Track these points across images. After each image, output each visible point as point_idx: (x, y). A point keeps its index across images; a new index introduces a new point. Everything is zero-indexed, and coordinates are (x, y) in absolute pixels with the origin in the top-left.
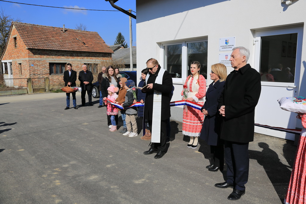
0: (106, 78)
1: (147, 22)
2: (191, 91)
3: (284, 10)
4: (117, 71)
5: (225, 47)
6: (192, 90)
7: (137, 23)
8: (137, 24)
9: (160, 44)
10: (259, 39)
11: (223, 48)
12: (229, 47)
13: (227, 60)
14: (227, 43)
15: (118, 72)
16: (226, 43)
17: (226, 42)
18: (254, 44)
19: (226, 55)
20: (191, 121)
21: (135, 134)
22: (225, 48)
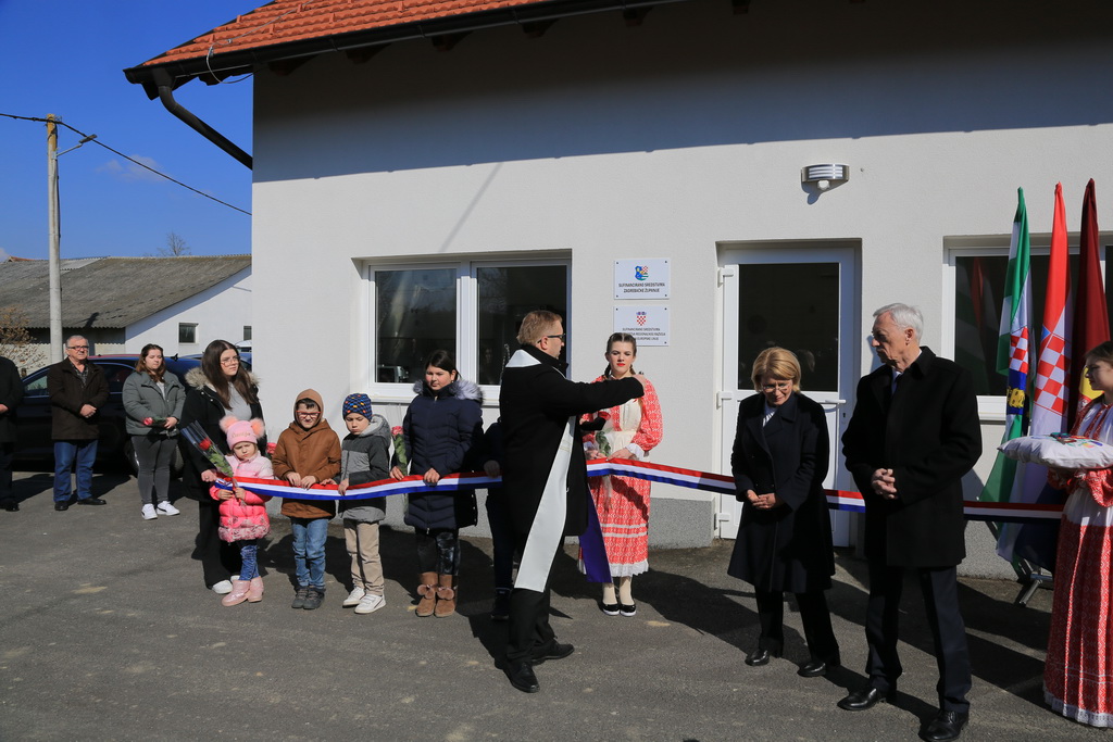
0: (206, 388)
1: (311, 181)
2: (618, 428)
3: (811, 200)
4: (156, 359)
5: (637, 288)
6: (621, 425)
7: (254, 181)
8: (255, 186)
9: (361, 264)
10: (734, 270)
11: (626, 291)
12: (648, 288)
13: (643, 326)
14: (641, 276)
15: (160, 360)
16: (639, 276)
17: (638, 273)
18: (719, 284)
19: (639, 313)
20: (619, 526)
21: (378, 599)
22: (635, 291)
